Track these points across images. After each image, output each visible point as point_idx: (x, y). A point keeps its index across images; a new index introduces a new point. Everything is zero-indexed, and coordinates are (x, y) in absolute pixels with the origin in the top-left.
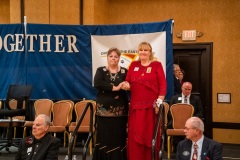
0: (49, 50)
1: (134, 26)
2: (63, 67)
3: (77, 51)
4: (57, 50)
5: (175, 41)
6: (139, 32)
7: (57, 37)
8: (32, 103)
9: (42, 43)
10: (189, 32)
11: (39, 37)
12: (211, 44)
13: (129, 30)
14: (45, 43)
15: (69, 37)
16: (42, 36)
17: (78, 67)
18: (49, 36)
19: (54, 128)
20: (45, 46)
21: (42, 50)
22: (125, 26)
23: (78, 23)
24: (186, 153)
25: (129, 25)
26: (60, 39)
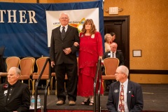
0: (15, 21)
1: (76, 4)
2: (26, 34)
3: (35, 22)
4: (21, 22)
5: (105, 15)
6: (80, 9)
7: (21, 12)
8: (5, 59)
9: (10, 16)
10: (114, 8)
11: (7, 12)
12: (128, 17)
13: (73, 7)
14: (12, 16)
15: (30, 12)
16: (9, 11)
17: (37, 34)
18: (14, 11)
19: (22, 77)
20: (12, 19)
21: (10, 21)
22: (70, 4)
23: (36, 2)
24: (116, 91)
25: (73, 3)
26: (23, 13)
